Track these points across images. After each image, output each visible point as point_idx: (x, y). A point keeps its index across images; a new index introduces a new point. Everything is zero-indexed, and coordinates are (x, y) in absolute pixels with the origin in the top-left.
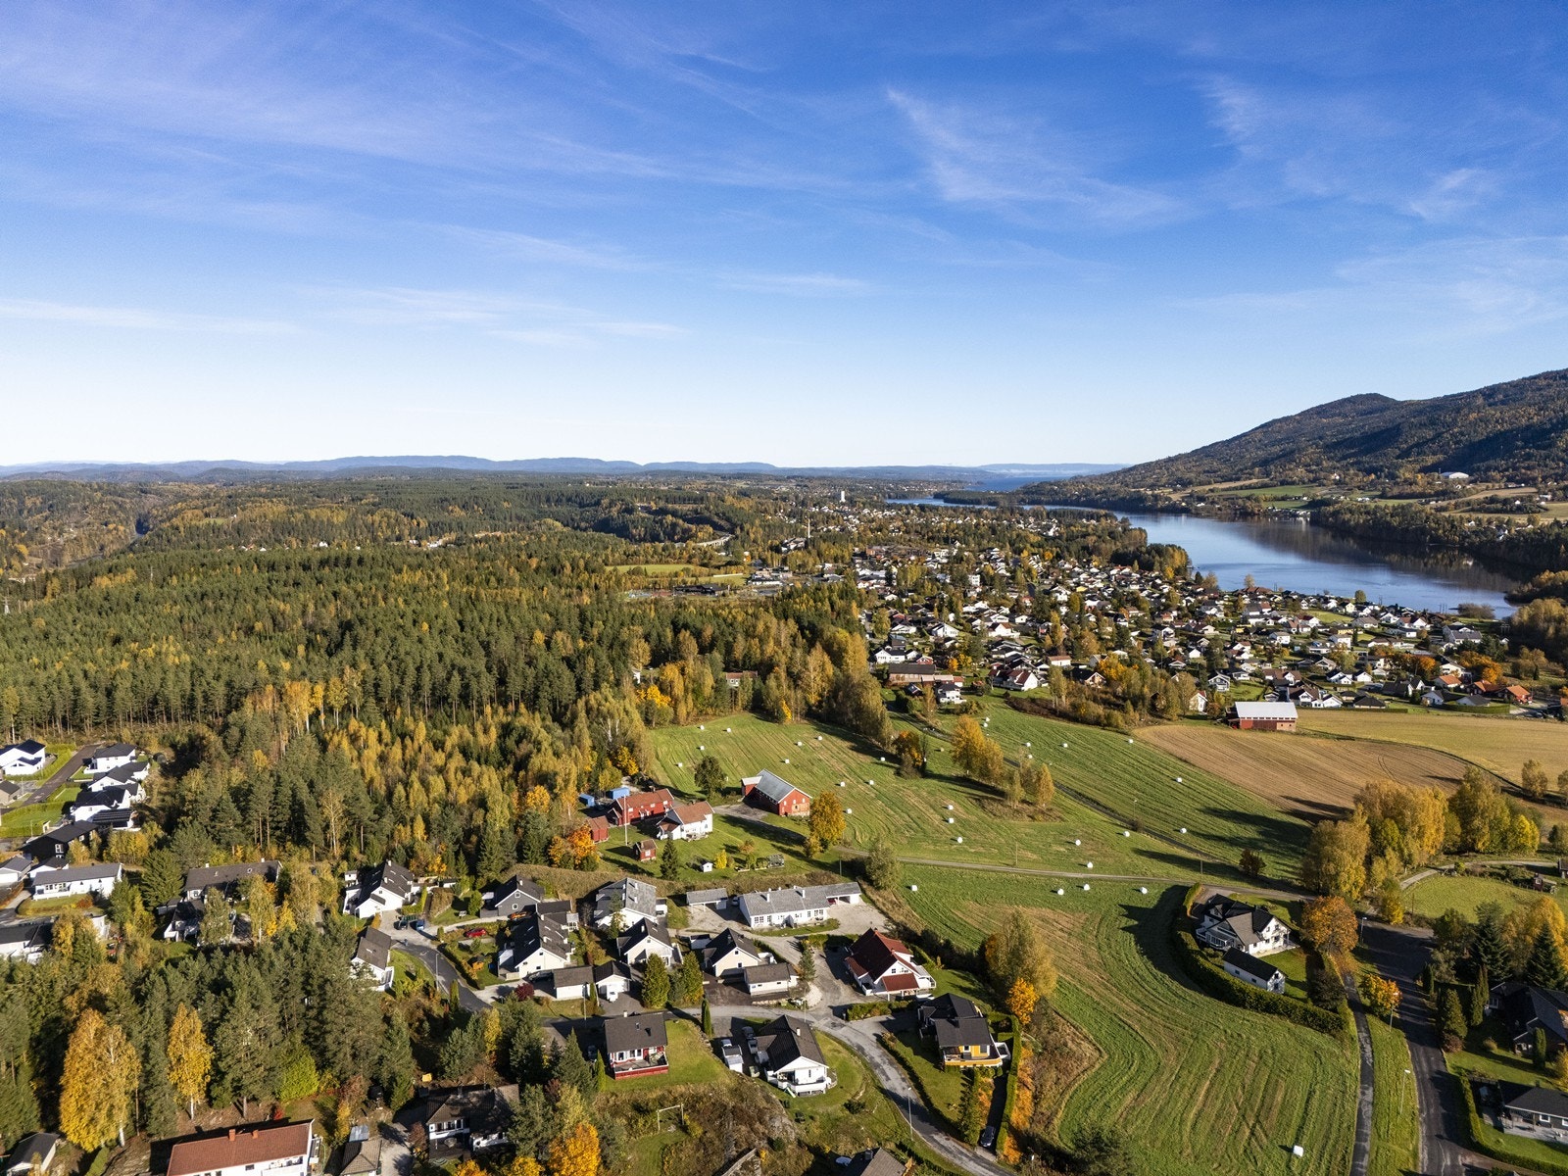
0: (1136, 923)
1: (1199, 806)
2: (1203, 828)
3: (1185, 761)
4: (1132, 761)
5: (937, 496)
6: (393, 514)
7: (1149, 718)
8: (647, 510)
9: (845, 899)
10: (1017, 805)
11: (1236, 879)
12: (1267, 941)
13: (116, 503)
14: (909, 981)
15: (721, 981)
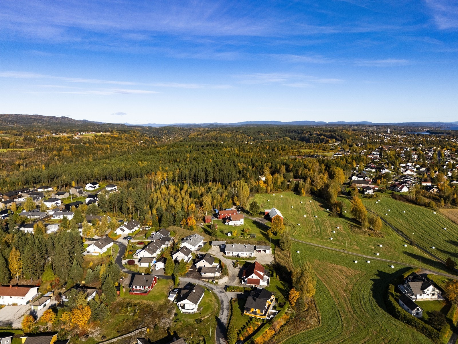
0: (379, 278)
1: (447, 239)
2: (443, 248)
3: (454, 222)
4: (429, 220)
5: (427, 132)
6: (244, 135)
7: (450, 205)
8: (317, 134)
9: (265, 251)
10: (366, 229)
11: (441, 269)
12: (428, 295)
13: (183, 132)
14: (257, 282)
15: (197, 270)
